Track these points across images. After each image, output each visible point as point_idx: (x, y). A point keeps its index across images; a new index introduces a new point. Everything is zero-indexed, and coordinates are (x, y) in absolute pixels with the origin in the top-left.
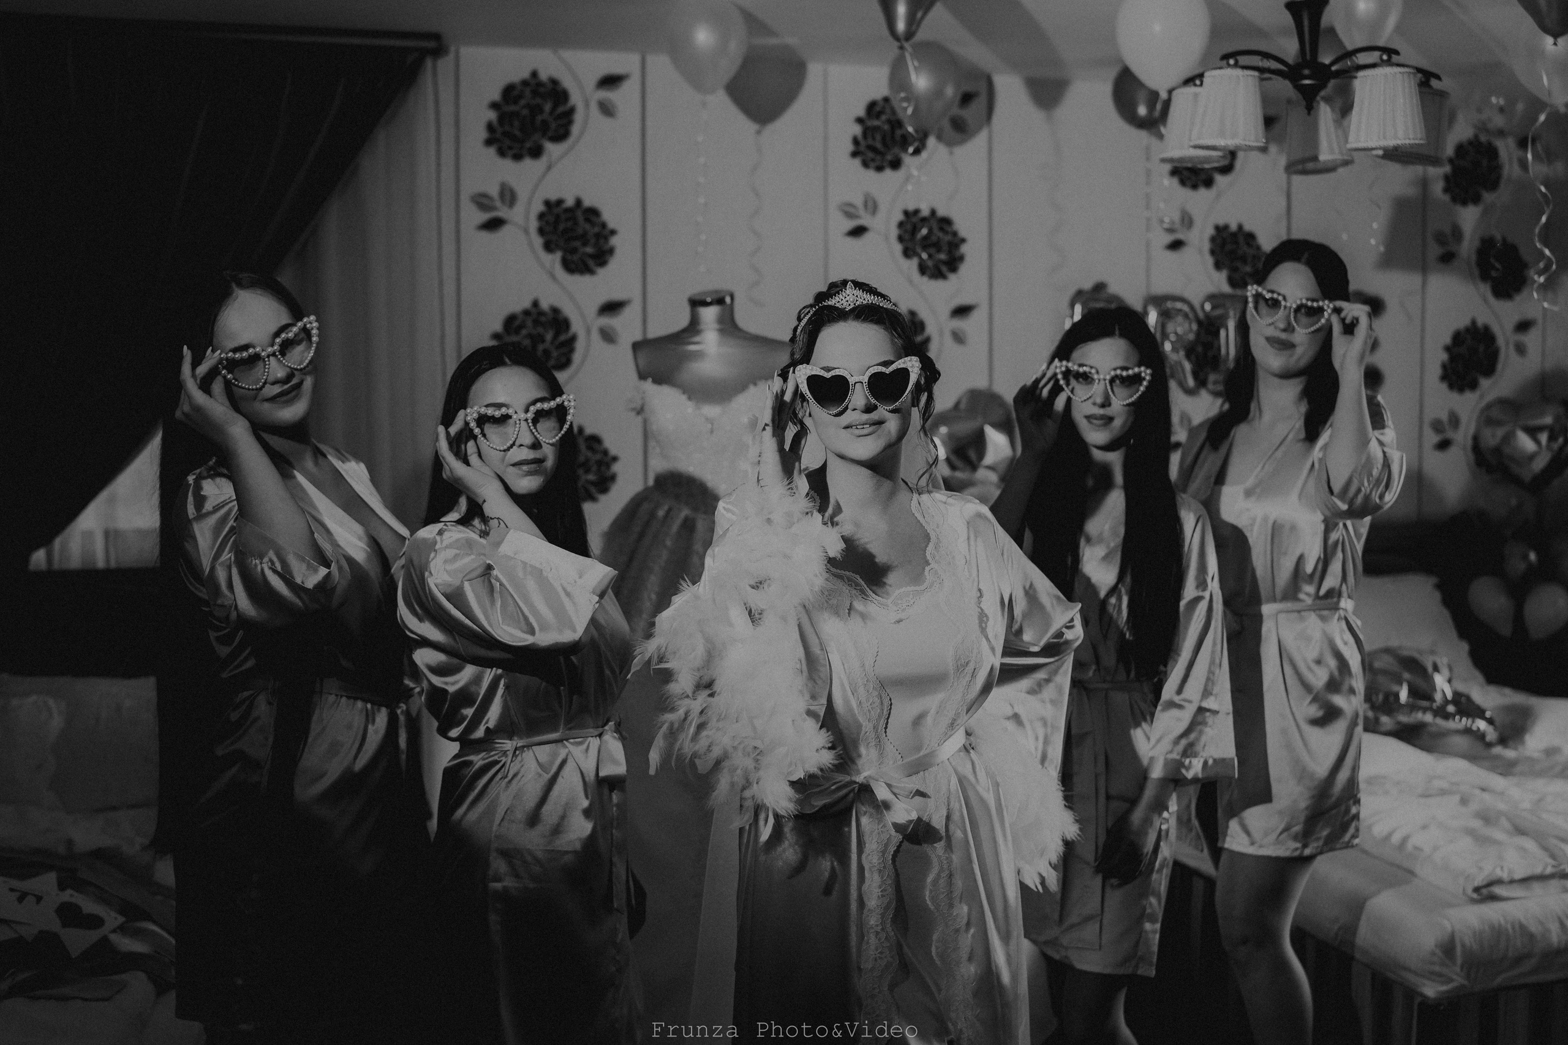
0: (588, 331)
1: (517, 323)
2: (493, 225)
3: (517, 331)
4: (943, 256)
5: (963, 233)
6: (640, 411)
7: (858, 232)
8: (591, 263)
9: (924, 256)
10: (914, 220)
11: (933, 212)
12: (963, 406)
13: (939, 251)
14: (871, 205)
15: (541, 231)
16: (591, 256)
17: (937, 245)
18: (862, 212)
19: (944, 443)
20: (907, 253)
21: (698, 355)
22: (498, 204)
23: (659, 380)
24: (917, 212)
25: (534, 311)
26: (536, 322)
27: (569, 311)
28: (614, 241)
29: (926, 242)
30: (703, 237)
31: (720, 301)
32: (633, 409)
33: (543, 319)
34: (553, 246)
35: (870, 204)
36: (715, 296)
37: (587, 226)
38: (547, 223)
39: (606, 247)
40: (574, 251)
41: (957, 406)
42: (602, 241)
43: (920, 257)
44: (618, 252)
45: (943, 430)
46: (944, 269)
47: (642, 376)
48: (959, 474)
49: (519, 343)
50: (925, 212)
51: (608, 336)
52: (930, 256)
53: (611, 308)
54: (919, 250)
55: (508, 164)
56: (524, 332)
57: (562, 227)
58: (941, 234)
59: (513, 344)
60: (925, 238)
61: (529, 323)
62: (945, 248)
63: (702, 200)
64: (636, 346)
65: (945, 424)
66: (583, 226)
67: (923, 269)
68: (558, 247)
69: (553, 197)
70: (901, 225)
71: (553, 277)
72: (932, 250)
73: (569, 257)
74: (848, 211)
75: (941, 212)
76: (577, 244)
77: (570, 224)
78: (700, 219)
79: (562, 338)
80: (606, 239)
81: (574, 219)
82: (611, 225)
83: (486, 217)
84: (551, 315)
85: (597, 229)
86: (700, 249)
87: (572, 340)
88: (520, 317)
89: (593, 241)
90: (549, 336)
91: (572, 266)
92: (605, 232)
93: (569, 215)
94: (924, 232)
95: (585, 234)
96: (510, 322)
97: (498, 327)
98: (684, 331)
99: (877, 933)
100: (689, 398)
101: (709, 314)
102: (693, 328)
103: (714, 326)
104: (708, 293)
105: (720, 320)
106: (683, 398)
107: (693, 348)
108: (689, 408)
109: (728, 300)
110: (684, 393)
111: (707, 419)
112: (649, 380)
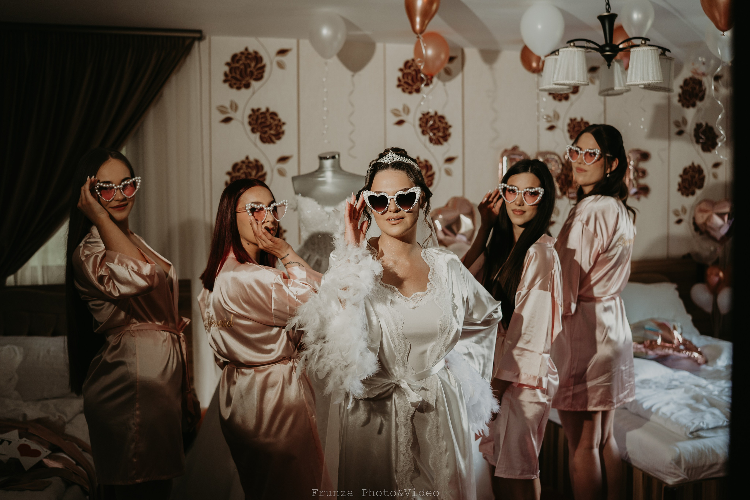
0: (272, 171)
1: (238, 167)
2: (227, 120)
3: (239, 170)
4: (441, 134)
5: (450, 123)
6: (296, 209)
7: (400, 123)
8: (273, 138)
9: (431, 134)
10: (427, 117)
11: (436, 113)
12: (450, 205)
13: (439, 131)
14: (407, 110)
15: (250, 123)
16: (274, 135)
17: (438, 129)
18: (402, 113)
19: (441, 223)
20: (424, 133)
21: (324, 183)
22: (229, 110)
23: (304, 195)
24: (428, 113)
25: (247, 161)
26: (248, 167)
27: (263, 161)
28: (284, 128)
29: (433, 128)
30: (326, 126)
31: (333, 157)
33: (251, 165)
34: (256, 130)
36: (332, 155)
37: (272, 121)
38: (253, 119)
39: (281, 131)
40: (266, 132)
41: (447, 205)
42: (279, 128)
43: (429, 135)
44: (286, 133)
45: (441, 217)
46: (441, 140)
47: (297, 193)
48: (448, 238)
49: (239, 177)
50: (432, 113)
52: (434, 134)
53: (283, 159)
54: (429, 131)
55: (234, 91)
56: (242, 171)
57: (260, 121)
58: (439, 124)
59: (236, 177)
60: (432, 125)
61: (244, 167)
62: (442, 130)
63: (325, 109)
64: (294, 179)
65: (441, 214)
66: (270, 121)
67: (431, 140)
68: (258, 131)
69: (256, 107)
70: (421, 119)
71: (256, 145)
72: (435, 131)
73: (263, 135)
74: (396, 113)
75: (440, 113)
76: (267, 129)
77: (263, 120)
78: (325, 118)
79: (260, 174)
80: (281, 127)
81: (265, 118)
82: (283, 120)
83: (223, 117)
84: (254, 163)
85: (276, 122)
86: (325, 132)
87: (265, 174)
88: (240, 164)
89: (274, 128)
90: (254, 173)
91: (265, 140)
92: (280, 124)
93: (263, 116)
94: (431, 123)
95: (271, 124)
96: (235, 167)
97: (230, 169)
98: (316, 171)
99: (404, 454)
100: (319, 203)
101: (328, 163)
102: (321, 170)
103: (330, 169)
104: (328, 153)
105: (333, 166)
106: (316, 203)
107: (320, 179)
108: (319, 208)
109: (337, 157)
110: (316, 201)
111: (327, 213)
112: (300, 195)
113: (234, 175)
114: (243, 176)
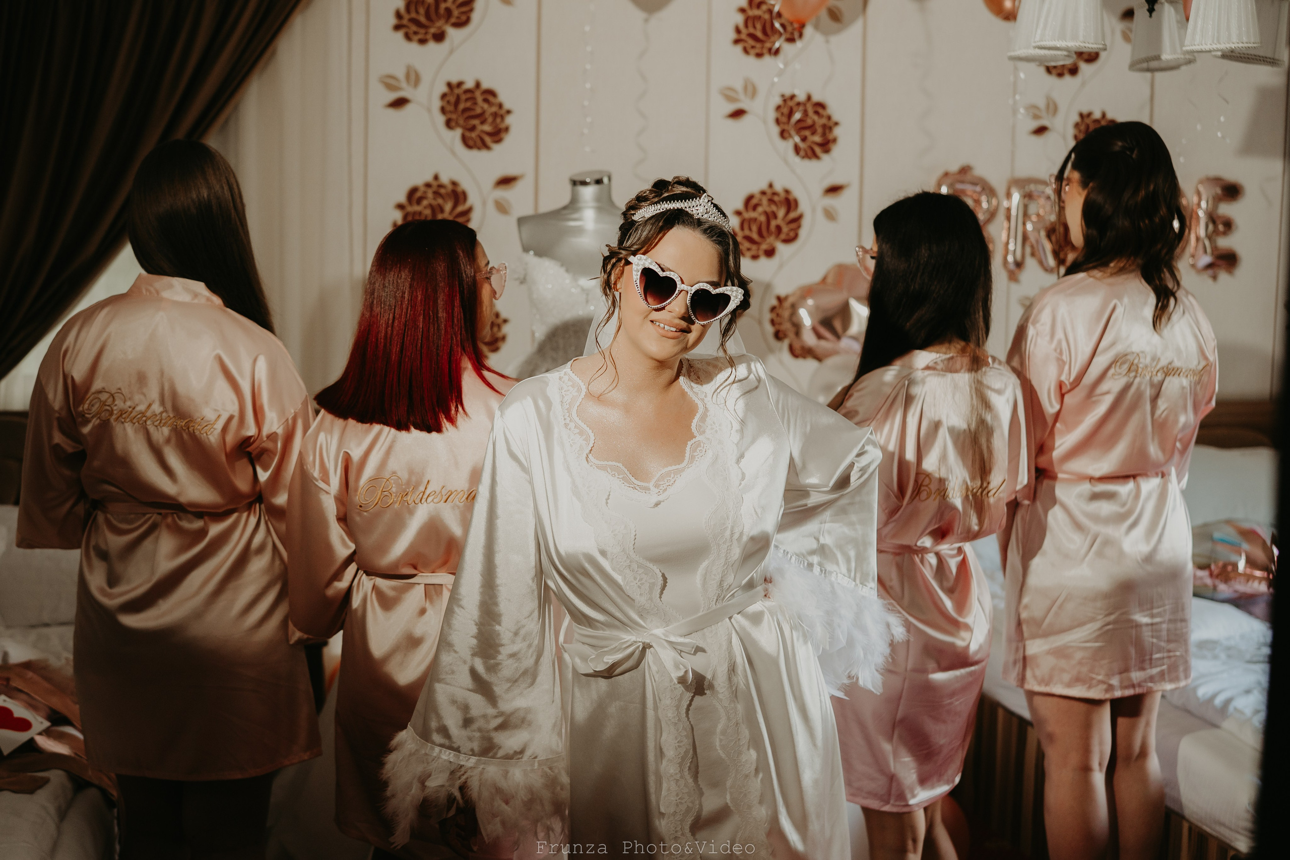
0: (484, 203)
1: (418, 194)
2: (400, 103)
3: (419, 201)
4: (817, 138)
5: (836, 117)
6: (523, 281)
7: (738, 114)
8: (488, 140)
9: (797, 139)
10: (791, 103)
11: (809, 98)
12: (830, 280)
13: (813, 133)
14: (751, 90)
15: (443, 110)
16: (489, 134)
17: (812, 128)
18: (742, 96)
19: (811, 314)
20: (783, 135)
21: (579, 231)
22: (404, 84)
23: (539, 254)
24: (793, 97)
25: (435, 184)
26: (437, 194)
27: (466, 185)
28: (509, 120)
29: (802, 127)
30: (589, 120)
31: (599, 182)
32: (516, 279)
33: (442, 191)
34: (453, 124)
35: (750, 88)
36: (597, 177)
37: (486, 106)
38: (448, 102)
39: (503, 126)
40: (473, 128)
41: (824, 280)
42: (498, 120)
43: (794, 140)
44: (513, 130)
45: (810, 302)
46: (818, 150)
47: (526, 249)
48: (823, 343)
49: (420, 213)
50: (801, 97)
51: (502, 208)
52: (804, 139)
53: (506, 181)
54: (793, 132)
55: (414, 47)
56: (425, 203)
57: (462, 106)
58: (816, 118)
59: (415, 213)
60: (799, 121)
61: (430, 195)
62: (820, 130)
63: (588, 86)
64: (521, 221)
65: (812, 297)
66: (482, 105)
67: (797, 149)
68: (458, 125)
69: (454, 80)
70: (778, 108)
71: (453, 153)
72: (807, 133)
73: (468, 134)
74: (729, 95)
75: (816, 98)
76: (476, 122)
77: (468, 104)
78: (586, 103)
79: (460, 209)
80: (502, 117)
81: (473, 99)
82: (507, 105)
83: (393, 96)
84: (450, 187)
85: (494, 109)
86: (586, 131)
87: (469, 211)
88: (422, 189)
89: (490, 120)
90: (448, 207)
91: (471, 143)
92: (502, 112)
93: (469, 95)
94: (797, 116)
95: (483, 113)
96: (412, 193)
97: (402, 198)
98: (565, 208)
99: (677, 781)
100: (567, 271)
101: (588, 193)
102: (573, 205)
103: (592, 204)
104: (589, 173)
105: (598, 199)
106: (562, 271)
107: (572, 224)
108: (566, 279)
109: (606, 180)
110: (562, 265)
111: (583, 290)
112: (532, 253)
113: (410, 209)
114: (428, 212)
